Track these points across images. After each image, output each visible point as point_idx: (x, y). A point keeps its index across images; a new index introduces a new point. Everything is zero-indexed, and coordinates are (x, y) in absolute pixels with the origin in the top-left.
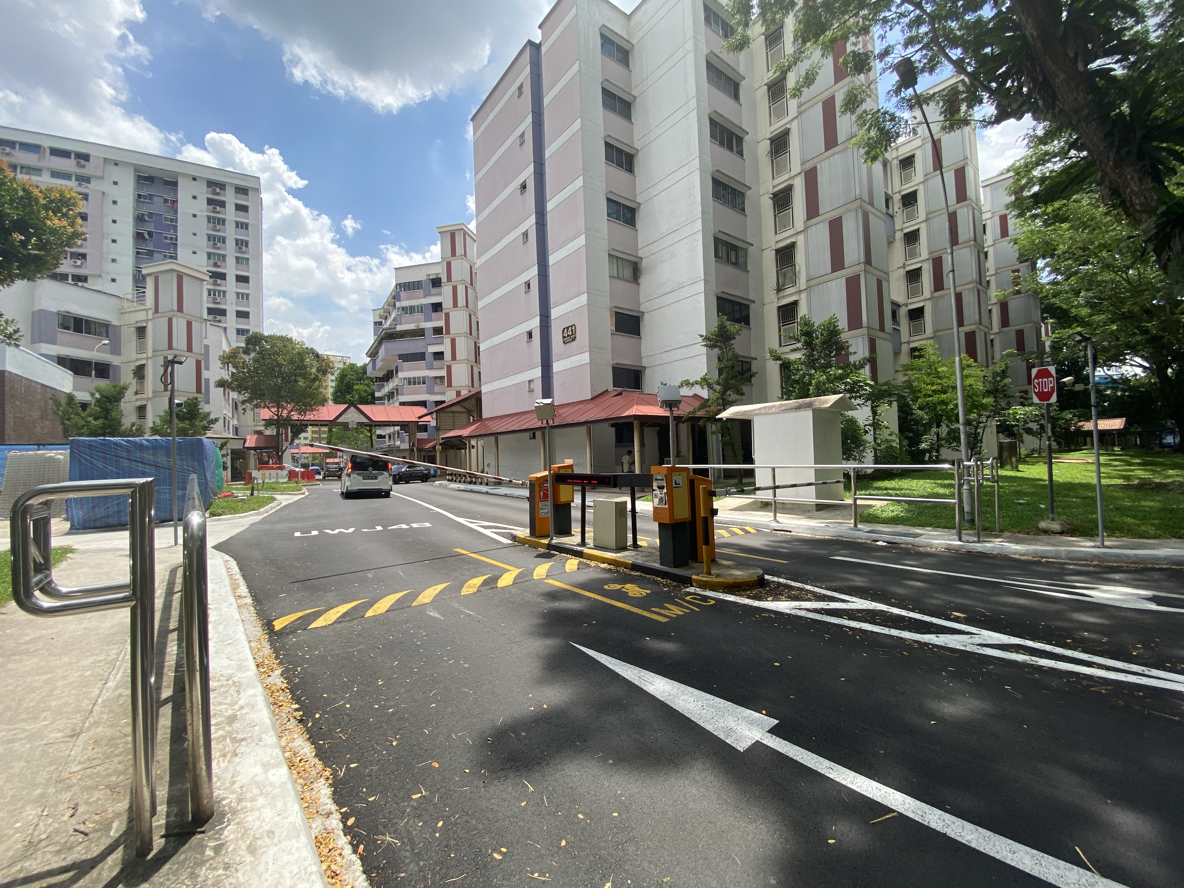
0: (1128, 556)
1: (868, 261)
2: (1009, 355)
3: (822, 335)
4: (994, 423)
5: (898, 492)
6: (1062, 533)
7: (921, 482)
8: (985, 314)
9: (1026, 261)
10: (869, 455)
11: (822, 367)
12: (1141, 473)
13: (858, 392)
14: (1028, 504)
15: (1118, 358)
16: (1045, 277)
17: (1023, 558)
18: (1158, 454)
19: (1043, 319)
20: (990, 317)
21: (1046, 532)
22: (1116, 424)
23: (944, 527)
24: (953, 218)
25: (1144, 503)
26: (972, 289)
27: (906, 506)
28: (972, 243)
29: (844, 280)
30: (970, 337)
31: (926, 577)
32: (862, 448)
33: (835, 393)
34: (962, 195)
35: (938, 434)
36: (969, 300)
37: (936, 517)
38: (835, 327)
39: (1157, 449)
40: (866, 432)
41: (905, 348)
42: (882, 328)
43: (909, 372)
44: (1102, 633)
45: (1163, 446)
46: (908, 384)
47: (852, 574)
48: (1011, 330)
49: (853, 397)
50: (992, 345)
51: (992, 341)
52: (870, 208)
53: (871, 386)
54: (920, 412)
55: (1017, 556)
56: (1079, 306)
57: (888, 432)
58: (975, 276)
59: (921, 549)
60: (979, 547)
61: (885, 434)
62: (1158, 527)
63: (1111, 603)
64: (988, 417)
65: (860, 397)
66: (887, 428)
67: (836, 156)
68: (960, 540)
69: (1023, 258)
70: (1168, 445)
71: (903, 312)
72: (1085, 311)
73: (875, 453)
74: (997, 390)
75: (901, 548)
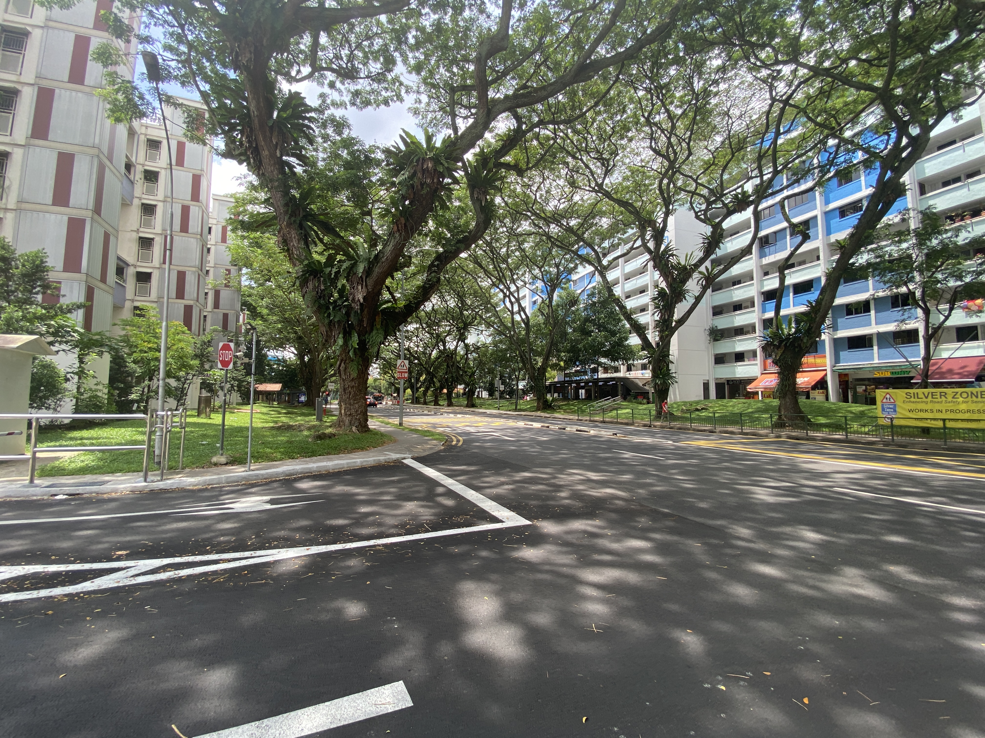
0: (262, 475)
1: (97, 209)
2: (215, 331)
3: (24, 266)
4: (198, 381)
5: (94, 441)
6: (226, 464)
7: (123, 430)
8: (202, 296)
9: (236, 265)
10: (68, 404)
11: (19, 302)
12: (284, 419)
13: (63, 336)
14: (208, 444)
15: (281, 345)
16: (245, 282)
17: (195, 488)
18: (296, 407)
19: (242, 310)
20: (206, 298)
21: (216, 465)
22: (276, 387)
23: (134, 471)
24: (185, 210)
25: (279, 438)
26: (194, 272)
27: (99, 455)
28: (199, 237)
29: (66, 219)
30: (188, 310)
31: (101, 523)
32: (60, 396)
33: (30, 332)
34: (195, 196)
35: (149, 386)
36: (191, 281)
37: (129, 463)
38: (42, 262)
39: (296, 404)
40: (67, 380)
41: (128, 305)
42: (103, 279)
43: (128, 327)
44: (233, 535)
45: (299, 402)
46: (126, 340)
47: (11, 538)
48: (220, 312)
49: (57, 341)
50: (205, 320)
51: (205, 317)
52: (108, 163)
53: (80, 334)
54: (133, 365)
55: (191, 488)
56: (261, 307)
57: (95, 381)
58: (197, 263)
59: (105, 496)
60: (161, 485)
61: (89, 383)
62: (282, 453)
63: (244, 510)
64: (194, 375)
65: (67, 342)
66: (94, 377)
67: (80, 95)
68: (145, 481)
69: (234, 263)
70: (302, 402)
71: (130, 272)
72: (265, 311)
73: (77, 402)
74: (203, 355)
75: (83, 499)
